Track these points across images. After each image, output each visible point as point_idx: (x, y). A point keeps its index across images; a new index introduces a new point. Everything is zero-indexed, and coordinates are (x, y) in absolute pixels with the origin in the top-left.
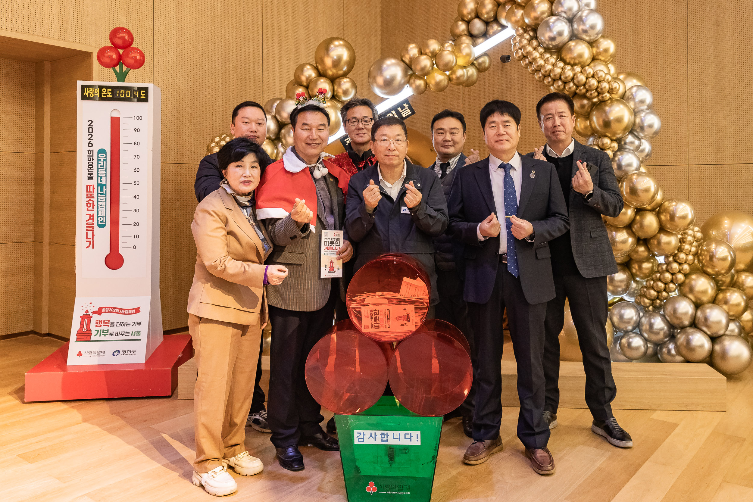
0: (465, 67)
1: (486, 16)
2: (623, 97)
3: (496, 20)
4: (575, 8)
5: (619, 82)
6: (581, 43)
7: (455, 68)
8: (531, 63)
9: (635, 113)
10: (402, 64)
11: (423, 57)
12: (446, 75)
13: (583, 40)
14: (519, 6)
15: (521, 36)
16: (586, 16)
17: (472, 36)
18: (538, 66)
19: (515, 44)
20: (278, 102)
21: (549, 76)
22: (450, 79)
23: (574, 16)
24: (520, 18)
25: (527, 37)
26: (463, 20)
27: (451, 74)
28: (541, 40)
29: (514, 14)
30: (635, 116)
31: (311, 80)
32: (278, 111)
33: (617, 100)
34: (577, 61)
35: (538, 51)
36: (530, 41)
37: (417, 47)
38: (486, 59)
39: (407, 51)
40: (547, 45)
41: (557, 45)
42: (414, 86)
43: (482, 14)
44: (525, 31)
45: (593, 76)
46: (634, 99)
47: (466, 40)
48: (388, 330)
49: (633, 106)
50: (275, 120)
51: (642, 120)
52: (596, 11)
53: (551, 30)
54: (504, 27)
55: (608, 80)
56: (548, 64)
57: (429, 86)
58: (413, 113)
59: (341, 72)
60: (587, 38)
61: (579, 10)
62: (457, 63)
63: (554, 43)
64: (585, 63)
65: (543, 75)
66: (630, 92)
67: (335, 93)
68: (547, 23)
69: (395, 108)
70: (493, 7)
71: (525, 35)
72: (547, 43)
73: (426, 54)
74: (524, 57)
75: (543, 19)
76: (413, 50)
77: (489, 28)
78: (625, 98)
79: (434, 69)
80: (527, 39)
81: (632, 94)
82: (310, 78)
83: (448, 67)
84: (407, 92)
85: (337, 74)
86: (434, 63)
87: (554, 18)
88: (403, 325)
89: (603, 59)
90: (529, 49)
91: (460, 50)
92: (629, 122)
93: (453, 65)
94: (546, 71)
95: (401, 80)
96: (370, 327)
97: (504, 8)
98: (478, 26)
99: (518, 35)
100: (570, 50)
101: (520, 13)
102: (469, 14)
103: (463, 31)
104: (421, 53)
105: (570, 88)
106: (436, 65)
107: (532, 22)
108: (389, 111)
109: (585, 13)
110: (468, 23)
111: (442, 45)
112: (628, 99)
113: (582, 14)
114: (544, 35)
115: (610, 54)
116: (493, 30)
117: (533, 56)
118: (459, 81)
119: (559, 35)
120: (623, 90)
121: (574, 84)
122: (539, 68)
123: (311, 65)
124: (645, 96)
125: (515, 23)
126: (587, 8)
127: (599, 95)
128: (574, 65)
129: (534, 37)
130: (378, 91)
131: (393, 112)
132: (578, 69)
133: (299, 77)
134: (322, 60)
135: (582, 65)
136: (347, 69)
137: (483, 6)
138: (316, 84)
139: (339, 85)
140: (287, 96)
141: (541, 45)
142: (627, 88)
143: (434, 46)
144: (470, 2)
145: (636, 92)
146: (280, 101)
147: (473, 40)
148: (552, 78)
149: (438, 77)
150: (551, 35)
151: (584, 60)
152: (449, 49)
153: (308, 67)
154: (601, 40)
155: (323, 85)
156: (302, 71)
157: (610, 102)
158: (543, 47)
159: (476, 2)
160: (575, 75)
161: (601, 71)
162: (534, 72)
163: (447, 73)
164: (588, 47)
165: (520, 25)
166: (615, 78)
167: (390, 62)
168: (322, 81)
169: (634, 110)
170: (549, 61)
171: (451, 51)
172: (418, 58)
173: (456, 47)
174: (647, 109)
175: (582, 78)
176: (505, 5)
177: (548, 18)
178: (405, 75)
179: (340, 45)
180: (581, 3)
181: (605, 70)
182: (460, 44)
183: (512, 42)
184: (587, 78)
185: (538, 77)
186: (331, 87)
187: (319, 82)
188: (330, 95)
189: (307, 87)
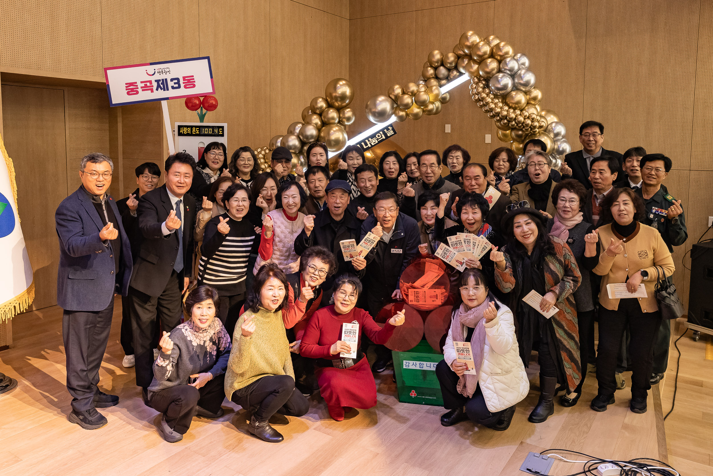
0: (434, 103)
1: (449, 65)
2: (545, 131)
3: (456, 68)
4: (516, 68)
5: (543, 120)
6: (520, 93)
7: (428, 104)
8: (484, 105)
9: (554, 141)
10: (390, 100)
11: (406, 96)
12: (421, 108)
13: (521, 90)
14: (475, 62)
15: (477, 84)
16: (524, 74)
17: (437, 78)
18: (489, 109)
19: (473, 90)
20: (299, 125)
21: (499, 116)
22: (424, 111)
23: (516, 73)
24: (475, 70)
25: (482, 85)
26: (431, 66)
27: (425, 108)
28: (492, 89)
29: (471, 67)
30: (554, 144)
31: (323, 110)
32: (301, 133)
33: (542, 133)
34: (517, 106)
35: (489, 97)
36: (484, 88)
37: (400, 87)
38: (448, 96)
39: (394, 91)
40: (496, 93)
41: (503, 94)
42: (398, 115)
43: (446, 64)
44: (479, 80)
45: (528, 118)
46: (553, 131)
47: (434, 82)
48: (424, 303)
49: (552, 137)
50: (298, 139)
51: (558, 147)
52: (529, 69)
53: (499, 82)
54: (461, 74)
55: (537, 120)
56: (497, 107)
57: (409, 116)
58: (395, 133)
59: (345, 104)
60: (524, 89)
61: (519, 69)
62: (429, 100)
63: (501, 92)
64: (522, 107)
65: (493, 114)
66: (551, 126)
67: (341, 119)
68: (497, 77)
69: (382, 130)
70: (455, 59)
71: (480, 84)
72: (496, 91)
73: (408, 94)
74: (479, 100)
75: (493, 75)
76: (398, 90)
77: (450, 73)
78: (547, 131)
79: (413, 105)
80: (481, 87)
81: (552, 128)
82: (323, 108)
83: (422, 104)
84: (393, 119)
85: (342, 105)
86: (413, 100)
87: (501, 75)
88: (434, 301)
89: (533, 103)
90: (484, 95)
91: (432, 91)
92: (550, 149)
93: (426, 102)
94: (496, 113)
95: (390, 111)
97: (463, 62)
98: (443, 71)
100: (512, 98)
101: (475, 67)
102: (437, 62)
103: (431, 75)
104: (404, 93)
105: (511, 125)
106: (415, 102)
107: (485, 75)
108: (378, 132)
109: (523, 72)
110: (436, 69)
111: (418, 85)
112: (550, 131)
113: (521, 72)
114: (494, 85)
115: (538, 100)
116: (453, 75)
117: (486, 100)
118: (430, 112)
119: (505, 87)
120: (547, 125)
121: (516, 123)
122: (491, 110)
123: (322, 98)
124: (561, 129)
125: (471, 73)
126: (524, 67)
127: (531, 129)
128: (515, 109)
129: (487, 86)
130: (372, 119)
131: (381, 133)
132: (518, 112)
133: (314, 106)
134: (331, 95)
135: (520, 108)
136: (349, 101)
137: (448, 58)
138: (327, 113)
139: (344, 114)
140: (304, 120)
141: (491, 93)
142: (549, 123)
143: (413, 87)
144: (437, 54)
145: (555, 127)
146: (301, 125)
147: (439, 82)
148: (500, 118)
149: (416, 110)
150: (499, 86)
151: (522, 105)
152: (423, 89)
153: (321, 100)
154: (533, 90)
155: (333, 114)
156: (316, 103)
157: (538, 134)
158: (493, 94)
159: (442, 54)
160: (516, 116)
161: (533, 114)
162: (487, 111)
163: (422, 107)
164: (524, 95)
165: (475, 75)
166: (541, 116)
167: (381, 98)
168: (331, 111)
169: (553, 139)
170: (497, 105)
171: (425, 91)
172: (402, 97)
173: (428, 88)
174: (561, 139)
175: (521, 119)
176: (463, 59)
177: (497, 74)
178: (392, 108)
179: (344, 85)
180: (520, 63)
181: (535, 112)
182: (432, 87)
183: (470, 88)
184: (525, 119)
185: (490, 116)
186: (338, 115)
187: (329, 112)
188: (337, 121)
189: (320, 115)
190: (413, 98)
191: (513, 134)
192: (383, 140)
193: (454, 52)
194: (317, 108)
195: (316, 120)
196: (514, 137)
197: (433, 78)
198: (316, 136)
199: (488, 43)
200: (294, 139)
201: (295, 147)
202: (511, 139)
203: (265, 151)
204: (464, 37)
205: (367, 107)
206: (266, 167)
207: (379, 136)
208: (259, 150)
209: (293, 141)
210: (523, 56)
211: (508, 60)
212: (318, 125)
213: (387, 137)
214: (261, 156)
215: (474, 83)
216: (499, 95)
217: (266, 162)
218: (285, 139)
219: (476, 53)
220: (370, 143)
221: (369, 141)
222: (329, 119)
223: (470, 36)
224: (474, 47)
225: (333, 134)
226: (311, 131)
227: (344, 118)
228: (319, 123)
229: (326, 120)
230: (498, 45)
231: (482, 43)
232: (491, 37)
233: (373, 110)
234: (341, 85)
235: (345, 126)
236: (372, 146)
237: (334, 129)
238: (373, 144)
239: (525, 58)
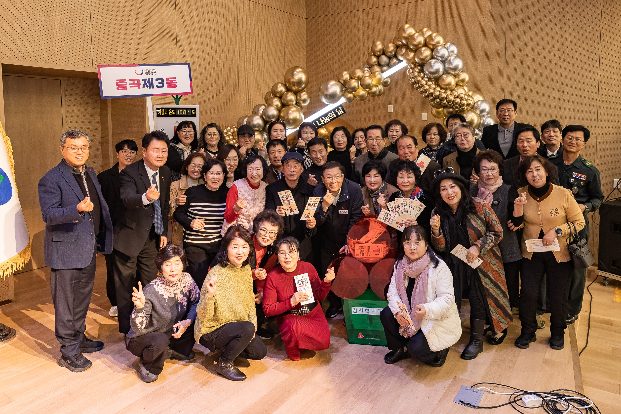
0: (377, 86)
1: (389, 54)
2: (472, 108)
3: (396, 56)
4: (446, 55)
5: (470, 99)
6: (449, 76)
7: (372, 87)
8: (420, 87)
9: (480, 117)
10: (339, 84)
11: (353, 81)
13: (451, 74)
14: (411, 50)
15: (413, 69)
16: (453, 60)
17: (379, 65)
18: (424, 90)
19: (410, 74)
22: (368, 93)
23: (446, 59)
24: (412, 57)
25: (417, 70)
26: (374, 55)
27: (369, 90)
28: (426, 73)
29: (408, 55)
30: (480, 119)
31: (283, 94)
32: (264, 113)
33: (470, 110)
34: (448, 87)
35: (424, 80)
36: (419, 73)
37: (348, 73)
38: (389, 80)
39: (342, 76)
40: (430, 76)
41: (436, 77)
42: (346, 97)
43: (387, 53)
44: (415, 66)
45: (458, 97)
46: (479, 108)
47: (377, 69)
48: (369, 257)
49: (478, 113)
50: (262, 119)
51: (484, 121)
52: (457, 56)
53: (431, 66)
54: (400, 61)
55: (465, 99)
56: (431, 88)
57: (356, 97)
58: (345, 112)
59: (301, 88)
60: (453, 73)
61: (449, 56)
62: (373, 84)
63: (434, 76)
64: (452, 88)
65: (427, 95)
66: (477, 104)
67: (298, 101)
68: (430, 63)
69: (334, 110)
70: (394, 49)
71: (416, 69)
72: (430, 75)
73: (354, 79)
74: (415, 83)
75: (427, 61)
76: (346, 76)
77: (391, 61)
78: (474, 108)
79: (359, 88)
80: (417, 72)
81: (478, 106)
82: (282, 92)
83: (367, 87)
84: (343, 100)
85: (299, 89)
87: (433, 61)
88: (377, 255)
89: (461, 84)
90: (419, 78)
91: (375, 76)
92: (477, 123)
93: (371, 85)
94: (430, 93)
95: (339, 94)
96: (360, 255)
97: (402, 51)
98: (384, 59)
99: (411, 69)
100: (444, 80)
101: (412, 55)
102: (379, 51)
103: (375, 62)
104: (351, 78)
105: (443, 103)
106: (361, 85)
107: (420, 61)
108: (330, 112)
109: (452, 58)
110: (378, 57)
111: (363, 72)
112: (476, 108)
113: (450, 58)
114: (428, 70)
115: (466, 82)
116: (393, 62)
117: (421, 83)
118: (374, 94)
119: (437, 71)
120: (473, 103)
121: (447, 101)
122: (426, 91)
123: (282, 84)
124: (486, 106)
125: (408, 60)
126: (453, 54)
127: (460, 107)
128: (446, 90)
129: (422, 71)
130: (324, 100)
131: (333, 112)
132: (449, 92)
133: (275, 91)
134: (289, 80)
135: (450, 89)
136: (305, 86)
137: (388, 47)
138: (286, 96)
139: (300, 96)
140: (266, 102)
141: (426, 76)
142: (475, 101)
143: (359, 73)
144: (379, 44)
145: (480, 104)
146: (264, 107)
147: (381, 68)
148: (433, 97)
149: (362, 92)
150: (432, 70)
151: (452, 86)
152: (367, 75)
153: (280, 85)
154: (461, 74)
155: (291, 97)
156: (277, 88)
157: (466, 111)
158: (427, 77)
159: (383, 45)
160: (447, 96)
161: (462, 93)
162: (422, 92)
163: (367, 90)
164: (453, 78)
165: (412, 62)
166: (469, 96)
167: (332, 83)
168: (290, 94)
169: (479, 115)
170: (431, 87)
171: (369, 76)
172: (350, 81)
173: (372, 74)
174: (486, 115)
175: (451, 98)
176: (401, 48)
177: (430, 61)
178: (342, 90)
179: (300, 72)
180: (449, 51)
181: (463, 92)
182: (375, 72)
183: (407, 73)
184: (454, 98)
185: (425, 96)
186: (295, 98)
187: (288, 95)
188: (294, 103)
189: (280, 98)
190: (359, 83)
191: (445, 111)
192: (334, 118)
193: (393, 43)
194: (278, 92)
195: (277, 102)
196: (446, 114)
197: (376, 65)
198: (277, 116)
199: (422, 34)
200: (258, 118)
201: (259, 126)
202: (444, 116)
203: (233, 129)
204: (402, 30)
205: (320, 90)
206: (234, 143)
207: (331, 115)
208: (228, 129)
209: (257, 121)
210: (452, 45)
211: (439, 48)
212: (278, 106)
213: (338, 116)
214: (230, 133)
215: (411, 68)
216: (432, 78)
217: (234, 139)
218: (251, 118)
219: (412, 43)
220: (323, 121)
221: (322, 119)
222: (287, 101)
223: (407, 29)
224: (410, 38)
225: (291, 114)
226: (273, 111)
227: (301, 100)
228: (280, 105)
229: (285, 102)
230: (430, 36)
231: (417, 34)
232: (425, 30)
233: (326, 93)
234: (298, 72)
235: (302, 107)
236: (325, 124)
237: (292, 110)
238: (326, 122)
239: (454, 46)
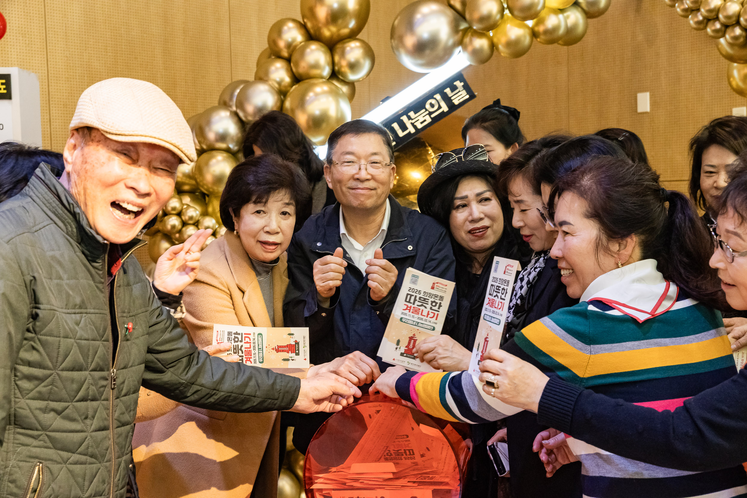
0: (562, 11)
7: (543, 14)
10: (450, 12)
12: (527, 27)
20: (242, 86)
22: (536, 34)
27: (537, 24)
31: (295, 47)
32: (241, 105)
42: (470, 48)
50: (236, 119)
57: (497, 49)
58: (474, 96)
59: (345, 31)
62: (547, 4)
67: (336, 68)
79: (505, 17)
82: (294, 44)
84: (460, 59)
85: (339, 35)
86: (505, 6)
93: (539, 7)
106: (511, 12)
108: (430, 95)
118: (552, 36)
123: (295, 21)
130: (408, 62)
131: (438, 96)
133: (275, 42)
134: (314, 11)
136: (355, 24)
138: (305, 55)
139: (343, 54)
140: (256, 76)
149: (514, 30)
153: (290, 25)
155: (316, 55)
156: (281, 34)
163: (529, 23)
167: (428, 8)
168: (313, 48)
178: (455, 29)
186: (329, 59)
187: (308, 50)
188: (326, 72)
189: (288, 60)
190: (503, 2)
194: (285, 46)
195: (279, 71)
205: (393, 33)
207: (431, 105)
209: (223, 123)
212: (283, 84)
213: (453, 107)
220: (412, 124)
221: (409, 118)
222: (307, 67)
225: (313, 102)
226: (263, 97)
227: (345, 64)
228: (287, 80)
229: (301, 70)
233: (410, 39)
235: (348, 83)
236: (418, 131)
237: (318, 89)
238: (420, 126)
